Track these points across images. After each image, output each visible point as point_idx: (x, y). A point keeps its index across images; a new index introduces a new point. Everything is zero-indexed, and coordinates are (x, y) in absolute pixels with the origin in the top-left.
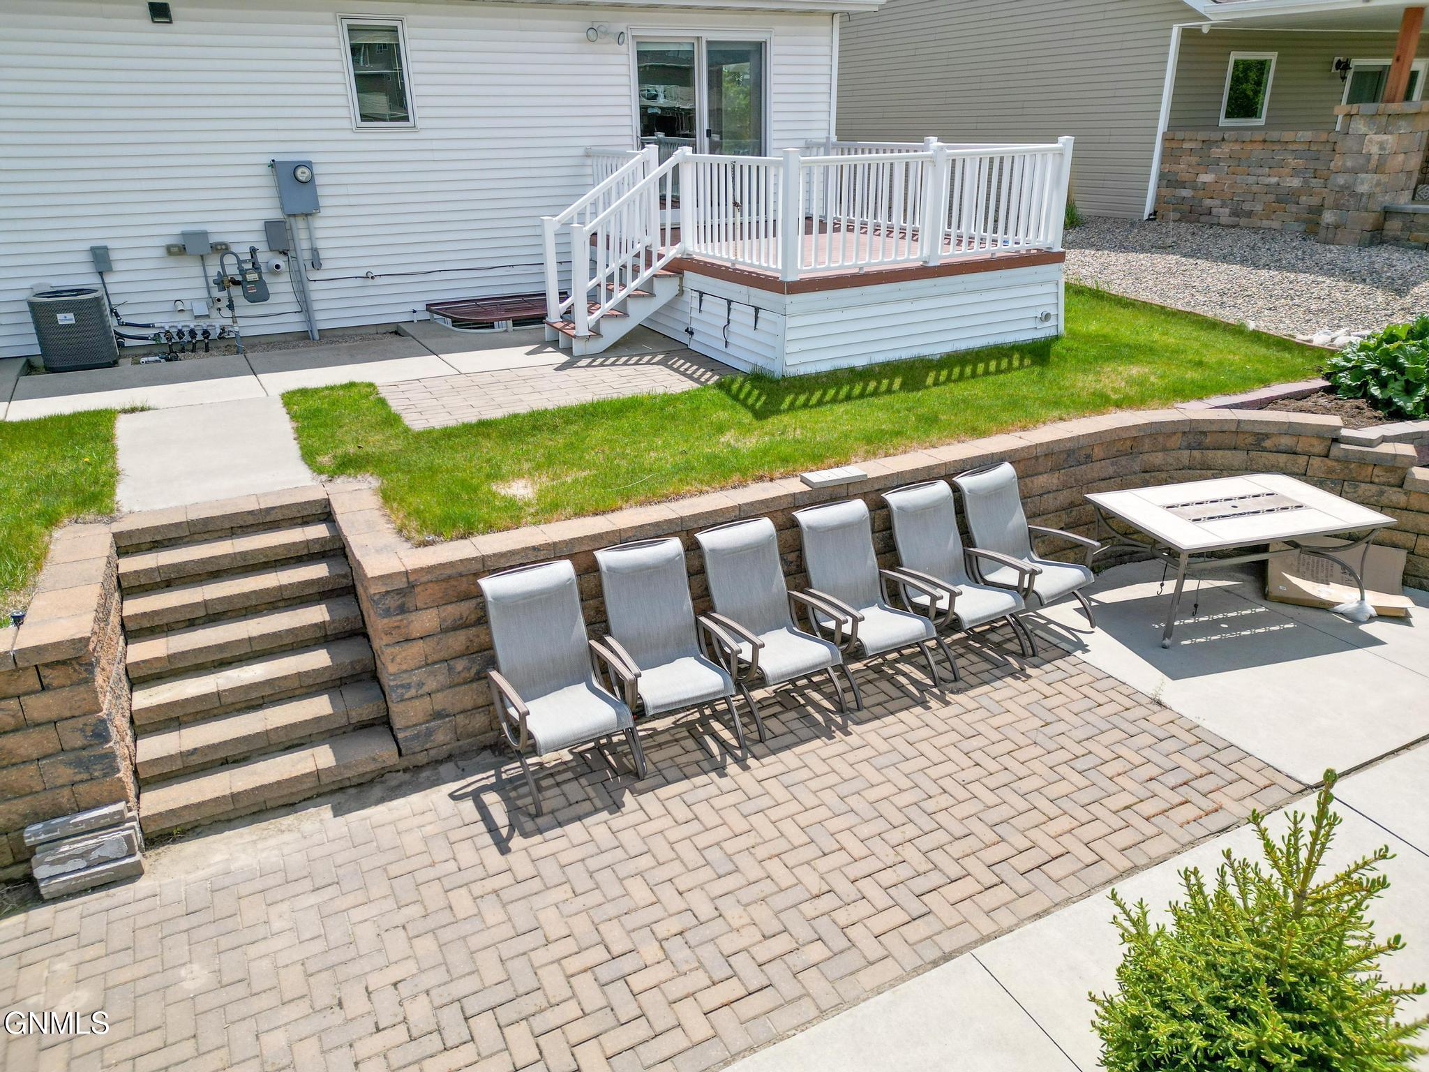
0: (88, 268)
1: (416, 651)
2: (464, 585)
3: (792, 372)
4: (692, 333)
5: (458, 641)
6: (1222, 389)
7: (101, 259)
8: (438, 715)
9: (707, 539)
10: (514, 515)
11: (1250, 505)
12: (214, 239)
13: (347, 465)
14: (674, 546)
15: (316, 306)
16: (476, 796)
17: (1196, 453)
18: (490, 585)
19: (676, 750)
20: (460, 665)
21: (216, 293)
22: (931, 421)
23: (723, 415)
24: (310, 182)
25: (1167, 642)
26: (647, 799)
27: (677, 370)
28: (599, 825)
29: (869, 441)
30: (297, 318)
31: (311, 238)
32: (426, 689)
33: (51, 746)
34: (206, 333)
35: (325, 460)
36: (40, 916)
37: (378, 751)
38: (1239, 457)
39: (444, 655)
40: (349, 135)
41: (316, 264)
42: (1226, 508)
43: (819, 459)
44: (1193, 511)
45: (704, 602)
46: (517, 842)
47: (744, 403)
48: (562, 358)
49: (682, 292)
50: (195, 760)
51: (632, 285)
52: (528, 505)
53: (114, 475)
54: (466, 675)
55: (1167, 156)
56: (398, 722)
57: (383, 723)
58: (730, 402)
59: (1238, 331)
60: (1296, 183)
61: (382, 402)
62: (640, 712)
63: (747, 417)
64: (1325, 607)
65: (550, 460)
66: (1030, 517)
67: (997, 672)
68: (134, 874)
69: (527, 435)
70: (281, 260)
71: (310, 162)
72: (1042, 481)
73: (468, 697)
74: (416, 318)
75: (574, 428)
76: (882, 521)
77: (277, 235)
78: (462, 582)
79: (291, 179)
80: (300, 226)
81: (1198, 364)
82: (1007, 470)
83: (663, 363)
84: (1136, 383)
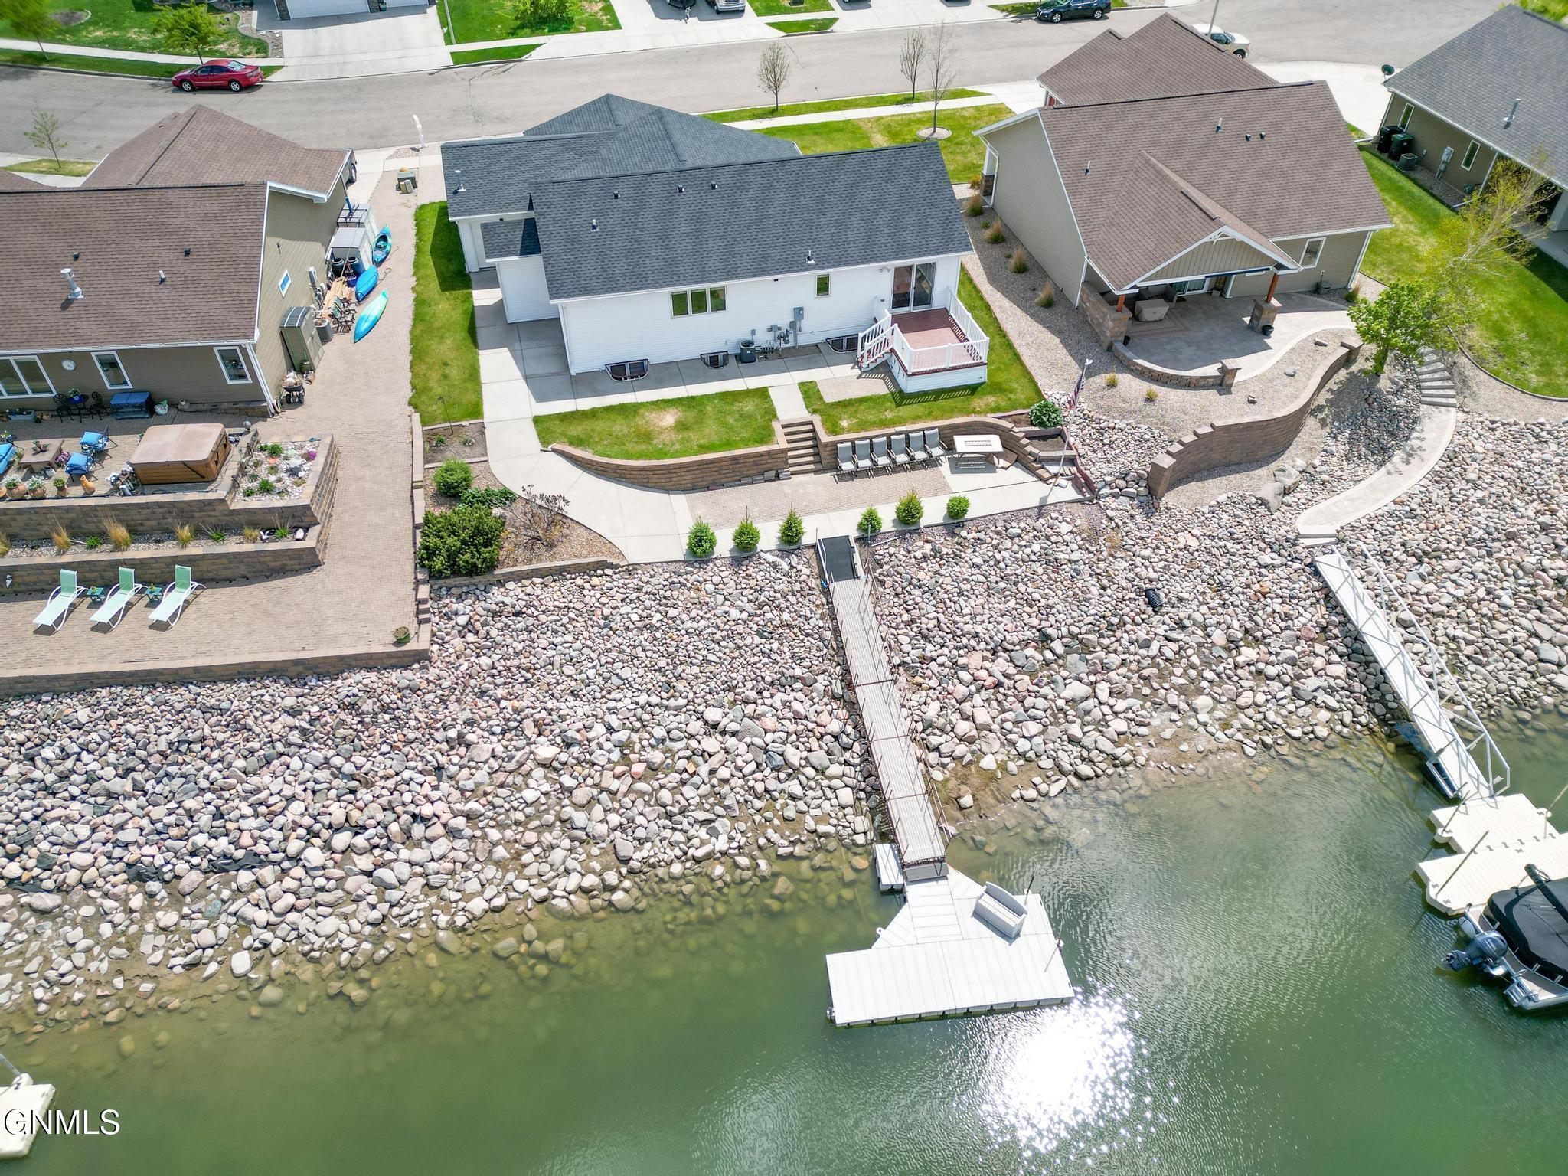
0: (750, 334)
1: (827, 452)
3: (909, 392)
4: (892, 372)
5: (832, 452)
6: (1003, 411)
7: (753, 332)
9: (874, 440)
10: (843, 431)
11: (983, 443)
12: (778, 326)
13: (814, 412)
14: (868, 441)
15: (798, 340)
16: (834, 475)
17: (983, 428)
18: (838, 445)
19: (864, 473)
20: (833, 456)
21: (777, 338)
23: (889, 404)
24: (803, 312)
25: (957, 467)
26: (858, 480)
27: (886, 383)
28: (849, 483)
29: (914, 418)
30: (794, 343)
31: (800, 324)
32: (828, 458)
33: (782, 460)
34: (772, 348)
35: (810, 409)
37: (819, 466)
40: (813, 300)
41: (800, 330)
42: (978, 443)
43: (901, 424)
44: (967, 443)
45: (871, 451)
46: (840, 482)
47: (896, 401)
48: (857, 372)
49: (891, 358)
50: (796, 464)
51: (880, 355)
52: (845, 427)
53: (775, 407)
55: (1083, 290)
56: (823, 463)
57: (819, 462)
58: (893, 399)
59: (1035, 385)
60: (1101, 321)
61: (818, 390)
62: (858, 467)
63: (894, 405)
64: (993, 465)
65: (851, 414)
66: (938, 439)
67: (922, 469)
68: (790, 478)
69: (848, 406)
70: (792, 331)
73: (833, 461)
74: (822, 342)
76: (907, 438)
77: (792, 324)
78: (834, 444)
79: (799, 312)
80: (798, 322)
81: (1010, 399)
82: (937, 430)
83: (883, 379)
84: (987, 405)
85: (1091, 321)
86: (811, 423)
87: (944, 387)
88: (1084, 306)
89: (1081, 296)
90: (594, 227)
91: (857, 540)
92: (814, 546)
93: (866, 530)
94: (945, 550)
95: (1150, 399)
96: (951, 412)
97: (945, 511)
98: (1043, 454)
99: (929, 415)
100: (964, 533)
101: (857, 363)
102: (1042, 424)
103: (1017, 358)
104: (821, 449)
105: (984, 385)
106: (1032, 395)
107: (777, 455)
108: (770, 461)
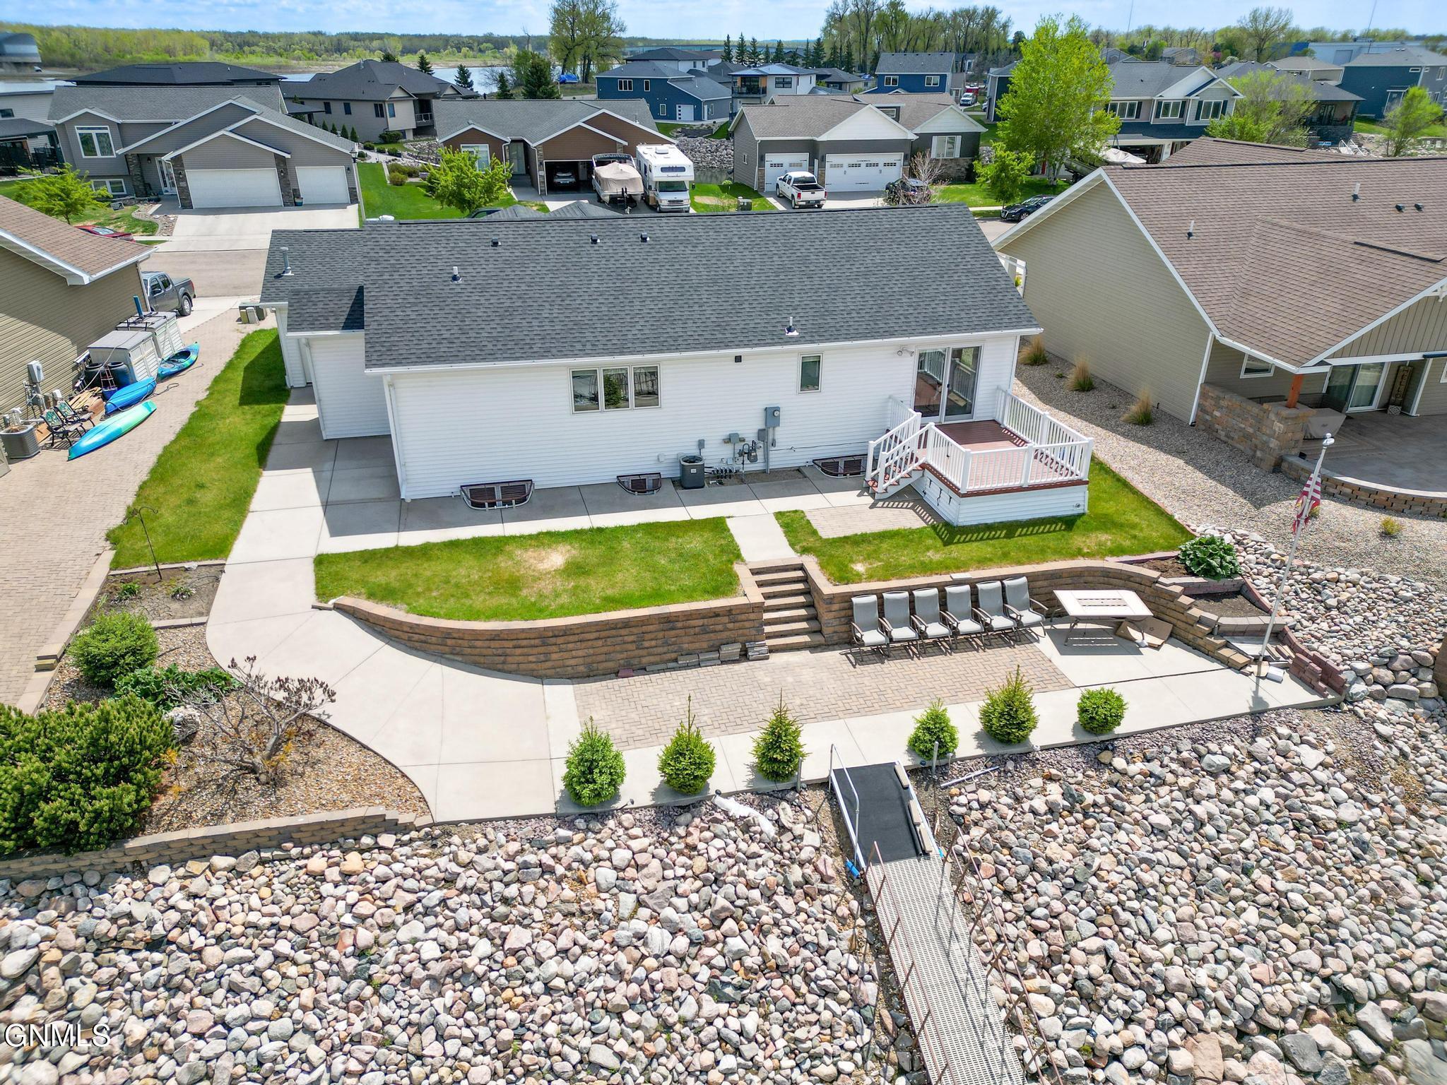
0: (697, 448)
1: (830, 615)
3: (961, 524)
4: (926, 495)
5: (843, 613)
6: (1131, 553)
7: (701, 444)
8: (837, 632)
9: (916, 593)
10: (858, 578)
11: (1106, 602)
12: (740, 436)
13: (805, 551)
14: (906, 594)
15: (771, 460)
16: (847, 654)
17: (1106, 578)
18: (855, 600)
19: (900, 651)
20: (844, 619)
21: (737, 456)
22: (1005, 555)
23: (930, 542)
24: (778, 415)
25: (1067, 644)
26: (891, 663)
27: (917, 513)
28: (878, 666)
29: (979, 561)
30: (764, 464)
31: (774, 434)
32: (832, 625)
33: (752, 626)
34: (730, 470)
35: (797, 547)
36: (750, 664)
37: (819, 639)
39: (840, 616)
40: (796, 396)
41: (774, 444)
42: (1099, 602)
43: (958, 569)
44: (1085, 602)
45: (913, 612)
46: (857, 666)
47: (940, 538)
48: (870, 500)
49: (924, 477)
50: (776, 634)
51: (903, 473)
52: (862, 574)
53: (737, 546)
54: (845, 622)
55: (1203, 395)
56: (825, 632)
57: (820, 631)
58: (934, 535)
59: (1170, 518)
60: (1251, 430)
61: (808, 522)
62: (891, 640)
63: (939, 543)
64: (1133, 640)
65: (869, 556)
66: (1031, 595)
67: (1005, 645)
68: (767, 658)
69: (861, 543)
70: (762, 444)
71: (780, 407)
72: (1040, 583)
73: (844, 628)
74: (808, 465)
75: (877, 542)
76: (975, 593)
77: (762, 434)
78: (847, 598)
79: (772, 415)
80: (771, 430)
81: (1135, 537)
82: (1024, 579)
83: (912, 508)
84: (1100, 544)
85: (1226, 436)
86: (802, 568)
87: (1019, 518)
88: (1208, 417)
89: (1199, 405)
90: (455, 278)
91: (912, 772)
92: (824, 784)
93: (927, 753)
94: (1089, 798)
95: (1387, 534)
96: (1042, 555)
97: (1075, 718)
98: (1225, 621)
99: (1005, 557)
100: (1119, 762)
101: (867, 489)
102: (1209, 572)
103: (1125, 484)
104: (821, 609)
105: (1084, 518)
106: (1172, 532)
107: (743, 617)
108: (731, 626)
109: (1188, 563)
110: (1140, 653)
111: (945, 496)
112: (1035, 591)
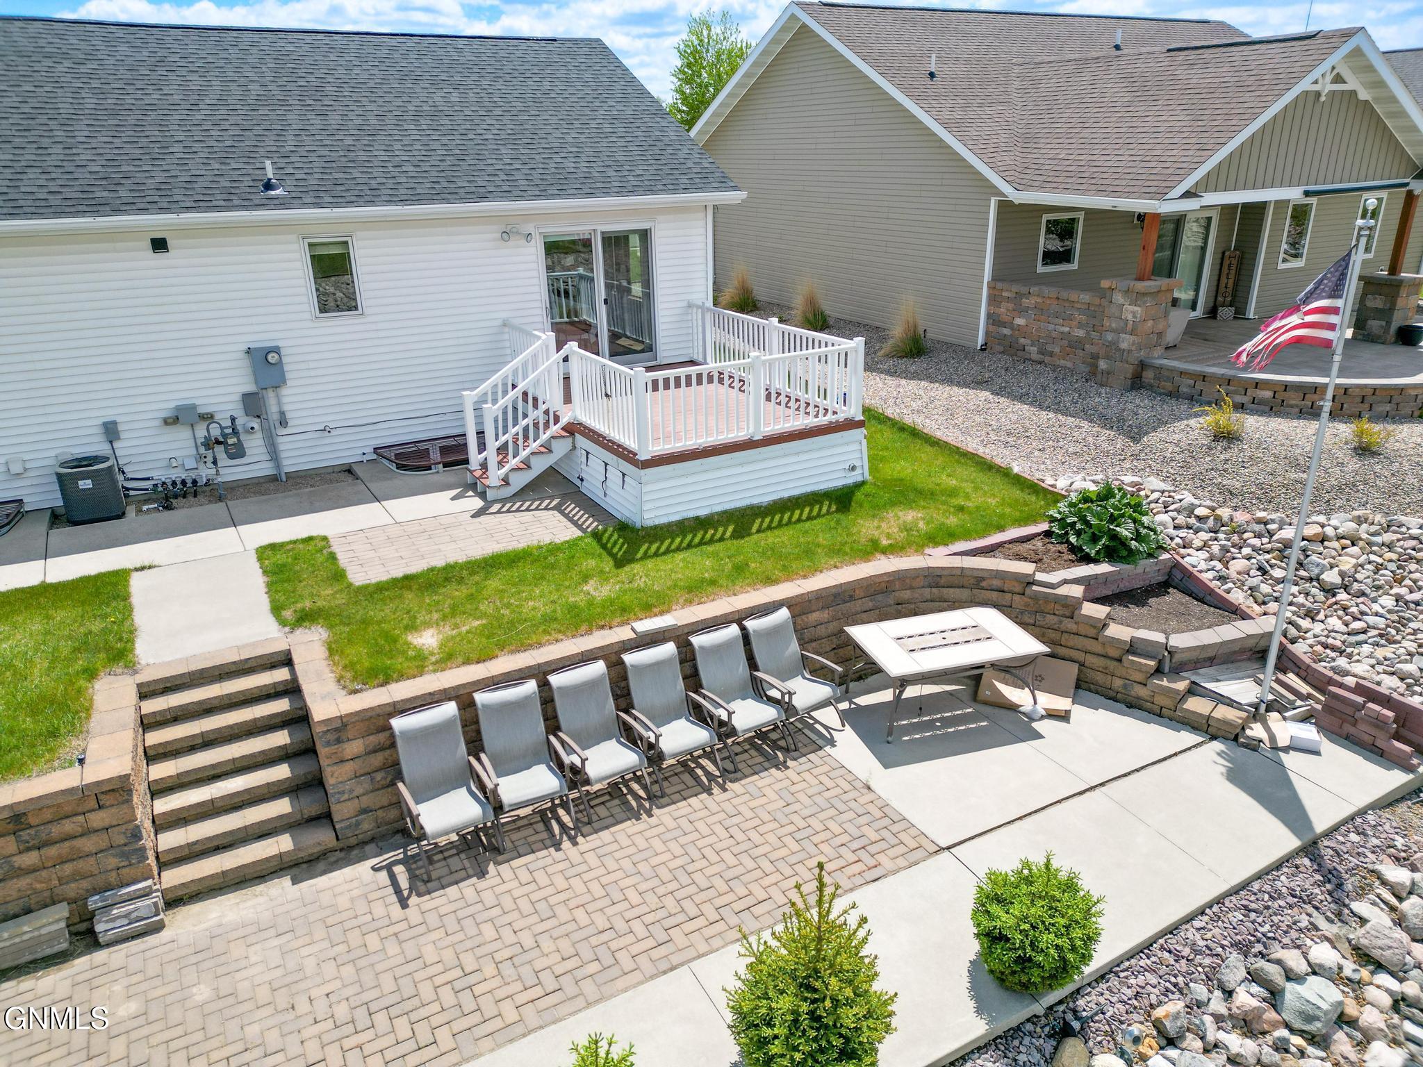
0: (101, 438)
1: (349, 768)
2: (381, 722)
3: (649, 523)
4: (582, 480)
5: (377, 760)
6: (967, 535)
7: (111, 431)
8: (364, 811)
9: (555, 680)
10: (420, 662)
11: (956, 636)
12: (201, 410)
13: (305, 618)
14: (531, 686)
15: (283, 455)
16: (389, 867)
17: (934, 590)
18: (398, 723)
19: (530, 831)
20: (379, 776)
21: (202, 450)
22: (740, 569)
23: (592, 563)
24: (280, 363)
25: (890, 739)
26: (504, 868)
27: (566, 516)
28: (469, 888)
29: (690, 590)
30: (269, 464)
31: (279, 403)
32: (355, 794)
33: (104, 845)
34: (195, 482)
35: (288, 614)
36: (100, 956)
37: (322, 837)
38: (964, 594)
39: (367, 770)
40: (310, 324)
41: (283, 422)
42: (936, 640)
43: (648, 609)
44: (911, 643)
45: (553, 725)
46: (414, 900)
47: (610, 553)
48: (478, 503)
49: (574, 447)
50: (198, 848)
51: (534, 446)
52: (432, 654)
53: (132, 632)
54: (383, 782)
55: (994, 299)
56: (336, 818)
57: (325, 817)
58: (599, 550)
59: (1005, 473)
60: (1081, 333)
61: (333, 557)
62: (499, 808)
63: (608, 564)
64: (1013, 708)
65: (454, 611)
66: (803, 644)
67: (766, 764)
68: (158, 927)
69: (440, 585)
70: (255, 424)
71: (278, 348)
72: (814, 617)
73: (383, 798)
74: (365, 458)
75: (477, 578)
76: (687, 656)
77: (252, 403)
78: (378, 721)
79: (265, 362)
80: (270, 396)
81: (961, 509)
82: (784, 613)
83: (557, 508)
84: (907, 529)
85: (1040, 352)
86: (286, 660)
87: (755, 501)
88: (1006, 331)
89: (989, 316)
95: (1364, 450)
96: (809, 560)
98: (1182, 641)
99: (740, 574)
101: (474, 487)
102: (1116, 550)
103: (915, 433)
105: (867, 488)
106: (1017, 493)
107: (68, 826)
108: (31, 859)
109: (1073, 539)
110: (1038, 736)
111: (615, 476)
112: (807, 634)
